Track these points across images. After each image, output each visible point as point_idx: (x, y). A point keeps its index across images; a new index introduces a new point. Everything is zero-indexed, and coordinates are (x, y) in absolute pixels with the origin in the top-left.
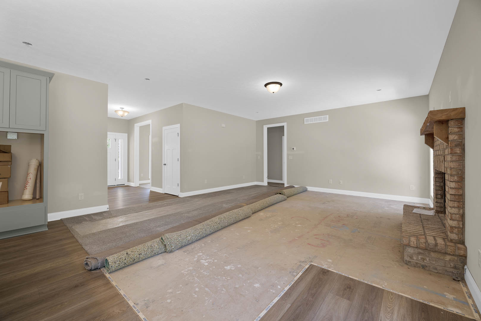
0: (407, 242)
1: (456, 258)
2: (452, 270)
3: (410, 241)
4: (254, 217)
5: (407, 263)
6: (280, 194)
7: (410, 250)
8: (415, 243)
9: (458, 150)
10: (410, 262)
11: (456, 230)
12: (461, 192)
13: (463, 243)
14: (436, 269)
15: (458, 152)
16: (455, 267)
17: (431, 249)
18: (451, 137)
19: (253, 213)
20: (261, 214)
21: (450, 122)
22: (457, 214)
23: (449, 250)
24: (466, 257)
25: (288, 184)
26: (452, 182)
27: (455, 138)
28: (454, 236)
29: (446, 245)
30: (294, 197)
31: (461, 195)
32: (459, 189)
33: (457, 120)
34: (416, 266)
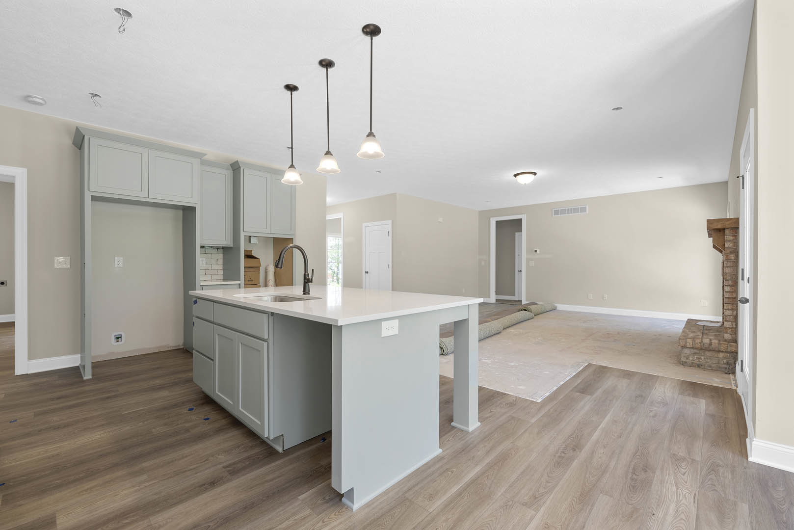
0: (684, 344)
1: (728, 355)
2: (725, 366)
3: (686, 342)
4: (505, 332)
5: (684, 364)
6: (526, 310)
7: (687, 351)
8: (691, 343)
9: (732, 257)
10: (686, 362)
11: (730, 330)
12: (734, 295)
13: (736, 341)
14: (711, 367)
15: (733, 258)
16: (727, 363)
17: (706, 348)
18: (727, 245)
19: (504, 329)
20: (512, 330)
21: (726, 230)
22: (731, 316)
23: (722, 348)
24: (737, 353)
25: (526, 301)
26: (727, 286)
27: (730, 246)
28: (727, 336)
29: (719, 344)
30: (540, 315)
31: (735, 298)
32: (733, 292)
33: (732, 229)
34: (692, 365)
